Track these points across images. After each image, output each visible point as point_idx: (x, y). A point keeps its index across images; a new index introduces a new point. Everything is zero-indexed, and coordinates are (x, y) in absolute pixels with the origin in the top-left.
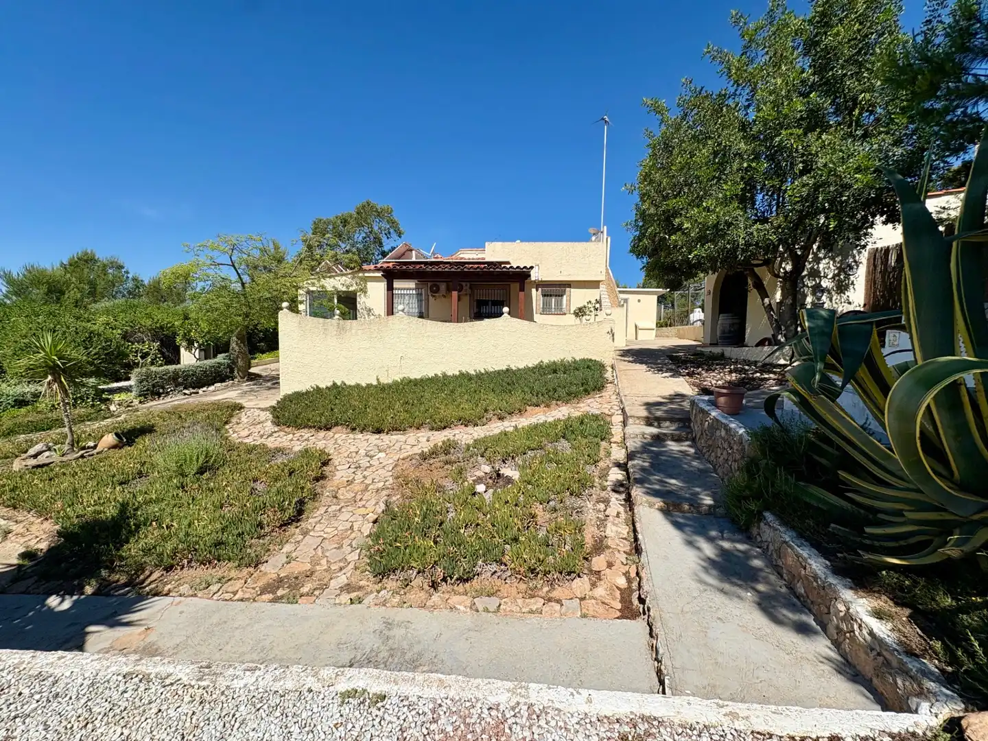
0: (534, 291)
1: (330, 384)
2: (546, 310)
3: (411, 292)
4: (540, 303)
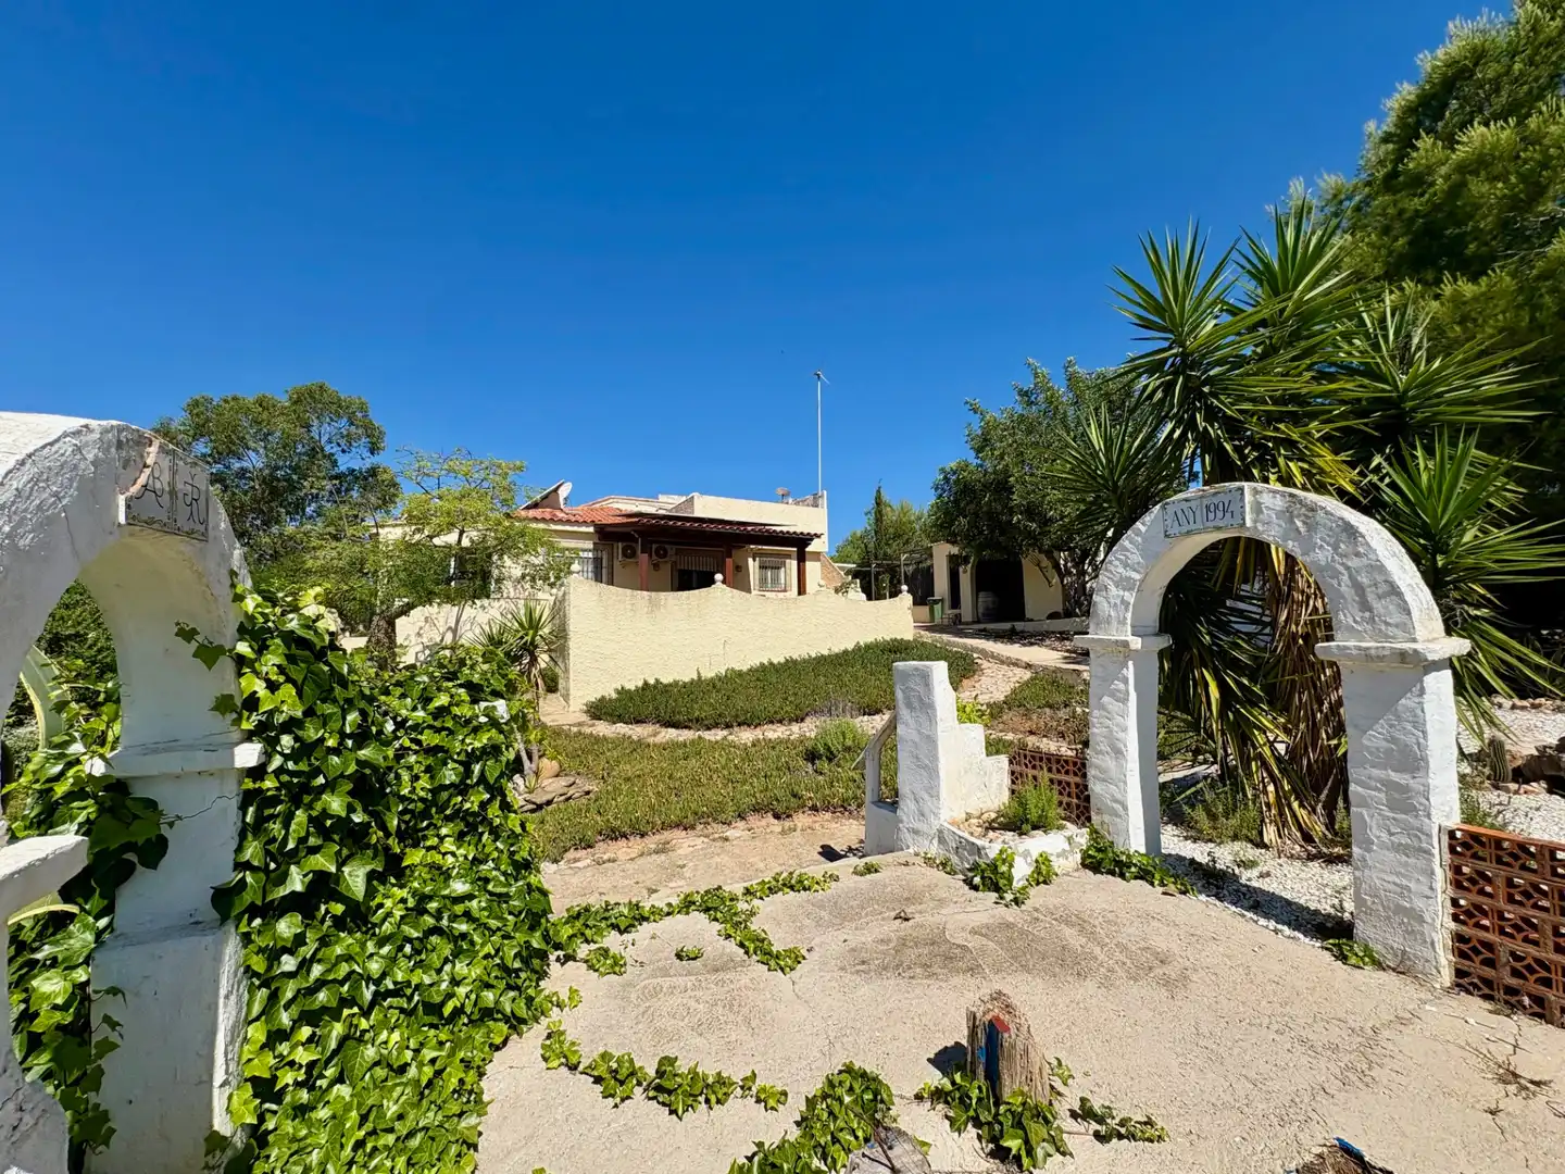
0: (750, 560)
1: (640, 684)
2: (763, 584)
3: (586, 554)
4: (757, 577)
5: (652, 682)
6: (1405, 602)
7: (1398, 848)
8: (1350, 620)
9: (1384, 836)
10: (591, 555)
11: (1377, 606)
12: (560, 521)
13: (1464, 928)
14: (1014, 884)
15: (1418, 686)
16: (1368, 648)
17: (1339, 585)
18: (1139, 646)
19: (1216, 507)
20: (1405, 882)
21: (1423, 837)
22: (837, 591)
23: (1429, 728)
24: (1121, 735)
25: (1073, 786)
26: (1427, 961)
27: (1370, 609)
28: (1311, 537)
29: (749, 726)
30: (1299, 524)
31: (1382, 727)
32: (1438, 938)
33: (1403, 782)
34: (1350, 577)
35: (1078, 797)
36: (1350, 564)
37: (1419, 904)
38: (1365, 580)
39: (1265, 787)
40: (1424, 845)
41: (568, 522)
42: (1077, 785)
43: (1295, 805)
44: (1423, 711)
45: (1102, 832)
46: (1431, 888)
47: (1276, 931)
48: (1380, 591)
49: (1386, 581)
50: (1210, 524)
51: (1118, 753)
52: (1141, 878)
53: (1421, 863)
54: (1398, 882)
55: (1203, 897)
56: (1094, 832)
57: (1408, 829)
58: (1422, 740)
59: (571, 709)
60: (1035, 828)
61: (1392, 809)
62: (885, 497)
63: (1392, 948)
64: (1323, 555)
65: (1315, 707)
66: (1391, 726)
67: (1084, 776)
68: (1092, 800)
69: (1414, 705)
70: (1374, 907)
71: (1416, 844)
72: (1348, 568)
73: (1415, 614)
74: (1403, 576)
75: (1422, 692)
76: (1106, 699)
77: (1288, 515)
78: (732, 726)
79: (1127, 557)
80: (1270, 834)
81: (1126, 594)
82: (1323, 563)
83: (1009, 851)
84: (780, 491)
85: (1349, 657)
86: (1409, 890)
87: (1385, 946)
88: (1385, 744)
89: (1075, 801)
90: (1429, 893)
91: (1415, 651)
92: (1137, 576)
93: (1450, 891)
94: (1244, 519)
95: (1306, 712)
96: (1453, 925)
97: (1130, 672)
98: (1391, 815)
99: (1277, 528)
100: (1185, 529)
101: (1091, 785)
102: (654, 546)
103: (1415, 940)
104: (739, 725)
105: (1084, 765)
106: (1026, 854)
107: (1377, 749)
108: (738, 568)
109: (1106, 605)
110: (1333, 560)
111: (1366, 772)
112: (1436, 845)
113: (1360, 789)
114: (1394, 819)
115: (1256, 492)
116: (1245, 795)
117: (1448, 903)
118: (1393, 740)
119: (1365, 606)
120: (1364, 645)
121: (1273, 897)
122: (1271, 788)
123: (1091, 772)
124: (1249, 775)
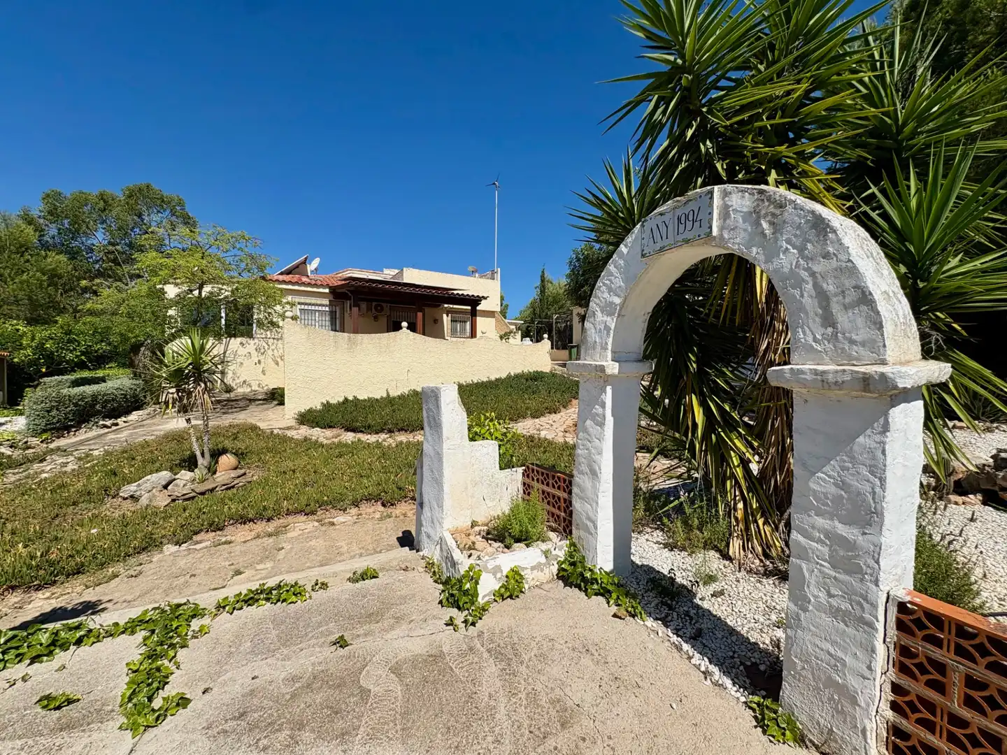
0: (445, 316)
1: (341, 400)
2: (454, 333)
3: (324, 309)
4: (449, 327)
5: (351, 398)
6: (878, 313)
7: (836, 613)
8: (810, 339)
9: (822, 595)
10: (327, 309)
11: (842, 319)
12: (304, 284)
13: (904, 722)
14: (480, 599)
15: (882, 420)
16: (824, 372)
17: (802, 296)
18: (616, 371)
19: (687, 217)
20: (840, 654)
21: (866, 605)
22: (501, 338)
23: (889, 475)
24: (597, 457)
25: (562, 501)
26: (856, 749)
27: (833, 325)
28: (776, 240)
29: (406, 431)
30: (765, 225)
31: (832, 468)
32: (871, 726)
33: (851, 537)
34: (816, 285)
35: (565, 512)
36: (816, 268)
37: (853, 682)
38: (831, 288)
39: (735, 504)
40: (867, 616)
41: (309, 285)
42: (565, 500)
43: (761, 522)
44: (884, 452)
45: (578, 546)
46: (869, 668)
47: (706, 674)
48: (847, 300)
49: (856, 287)
50: (680, 238)
51: (594, 474)
52: (602, 595)
53: (860, 636)
54: (832, 651)
55: (650, 622)
56: (573, 545)
57: (849, 594)
58: (878, 490)
59: (287, 417)
60: (518, 540)
61: (834, 567)
62: (548, 276)
63: (818, 723)
64: (787, 260)
65: (786, 433)
66: (843, 468)
67: (570, 493)
68: (574, 515)
69: (873, 445)
70: (804, 673)
71: (858, 612)
72: (813, 274)
73: (888, 328)
74: (877, 280)
75: (886, 428)
76: (589, 423)
77: (754, 216)
78: (393, 432)
79: (612, 282)
80: (735, 547)
81: (609, 319)
82: (786, 270)
83: (477, 568)
84: (470, 269)
85: (804, 384)
86: (844, 665)
87: (812, 718)
88: (833, 490)
89: (563, 514)
90: (867, 673)
91: (883, 375)
92: (617, 300)
93: (892, 675)
94: (711, 227)
95: (777, 438)
96: (890, 714)
97: (608, 397)
98: (833, 573)
99: (743, 234)
100: (658, 246)
101: (574, 502)
102: (374, 304)
103: (845, 722)
104: (399, 431)
105: (570, 483)
106: (498, 569)
107: (825, 494)
108: (436, 321)
109: (593, 331)
110: (798, 266)
111: (809, 519)
112: (881, 618)
113: (800, 538)
114: (835, 578)
115: (726, 194)
116: (717, 511)
117: (888, 688)
118: (843, 485)
119: (828, 320)
120: (820, 368)
121: (718, 622)
122: (740, 505)
123: (575, 490)
124: (724, 492)
